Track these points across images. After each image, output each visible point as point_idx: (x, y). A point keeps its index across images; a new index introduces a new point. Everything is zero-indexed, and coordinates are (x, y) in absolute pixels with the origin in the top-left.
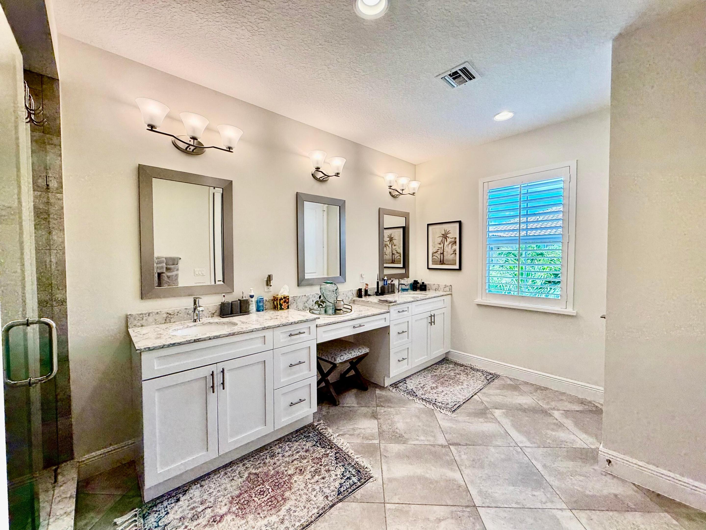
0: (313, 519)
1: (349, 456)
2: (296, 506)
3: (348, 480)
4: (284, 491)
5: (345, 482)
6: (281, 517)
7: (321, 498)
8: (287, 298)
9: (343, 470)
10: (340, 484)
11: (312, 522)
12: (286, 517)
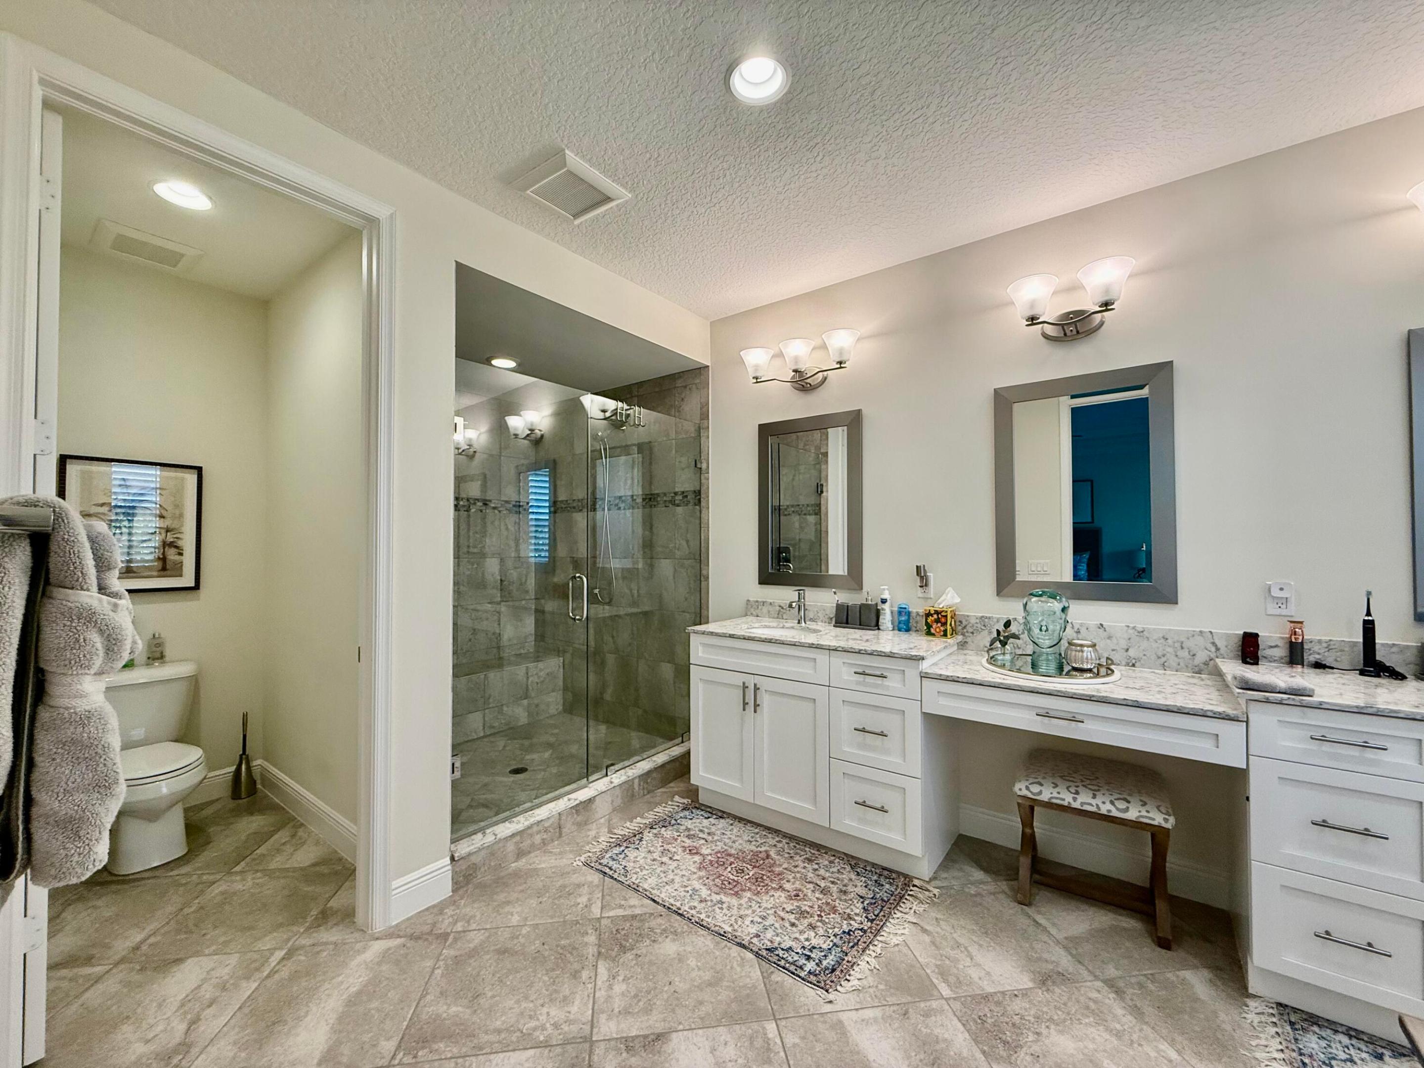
0: (713, 929)
1: (864, 951)
2: (729, 908)
3: (804, 958)
4: (750, 889)
5: (797, 953)
6: (708, 898)
7: (753, 930)
8: (943, 614)
9: (825, 946)
10: (790, 948)
11: (709, 929)
12: (709, 903)
